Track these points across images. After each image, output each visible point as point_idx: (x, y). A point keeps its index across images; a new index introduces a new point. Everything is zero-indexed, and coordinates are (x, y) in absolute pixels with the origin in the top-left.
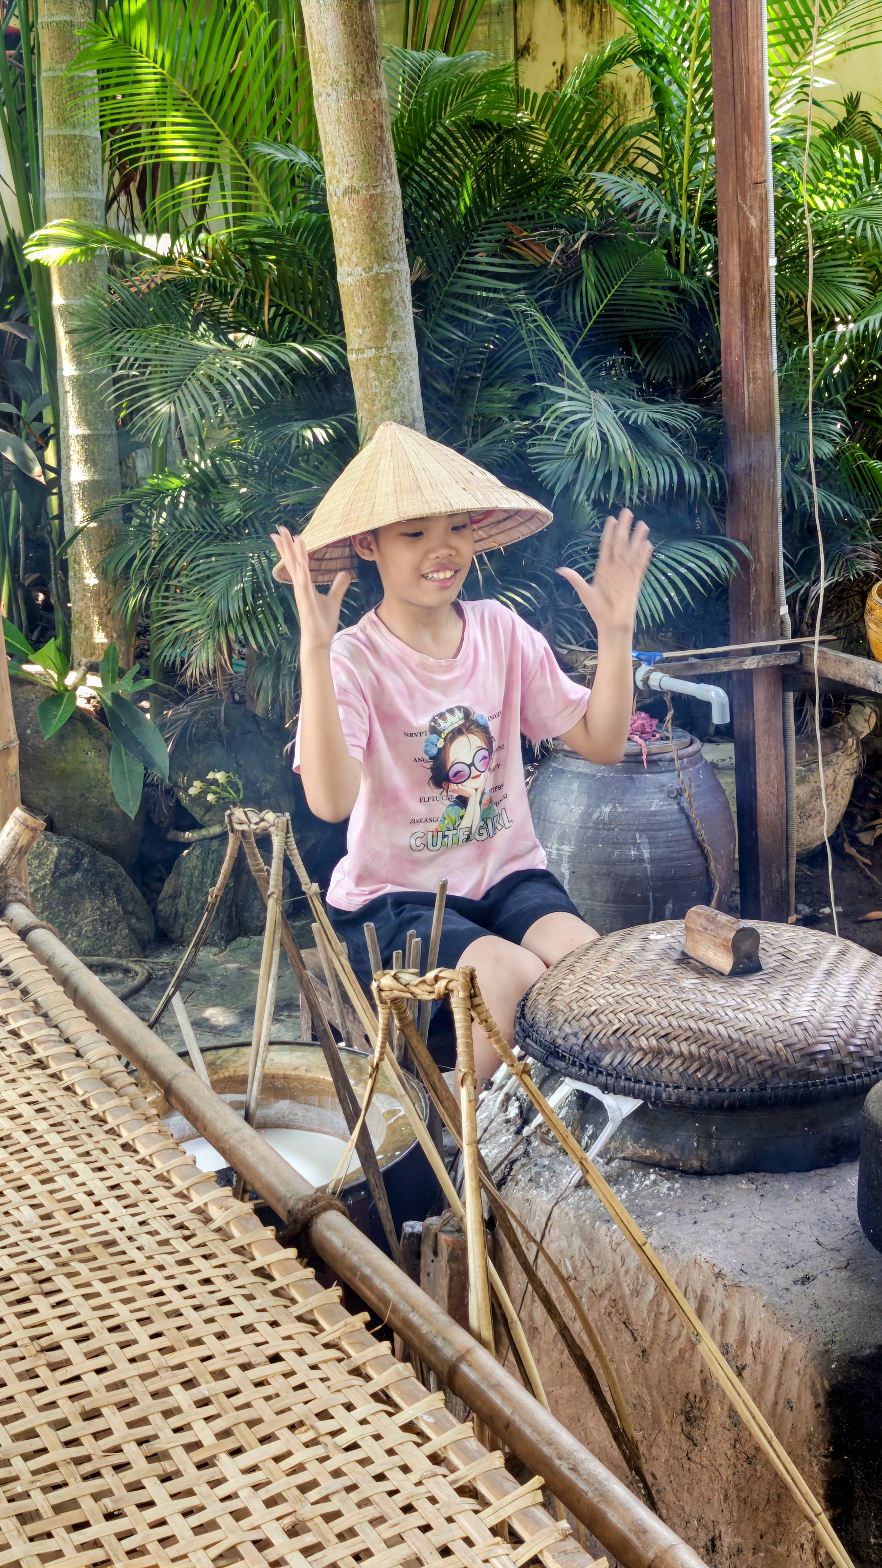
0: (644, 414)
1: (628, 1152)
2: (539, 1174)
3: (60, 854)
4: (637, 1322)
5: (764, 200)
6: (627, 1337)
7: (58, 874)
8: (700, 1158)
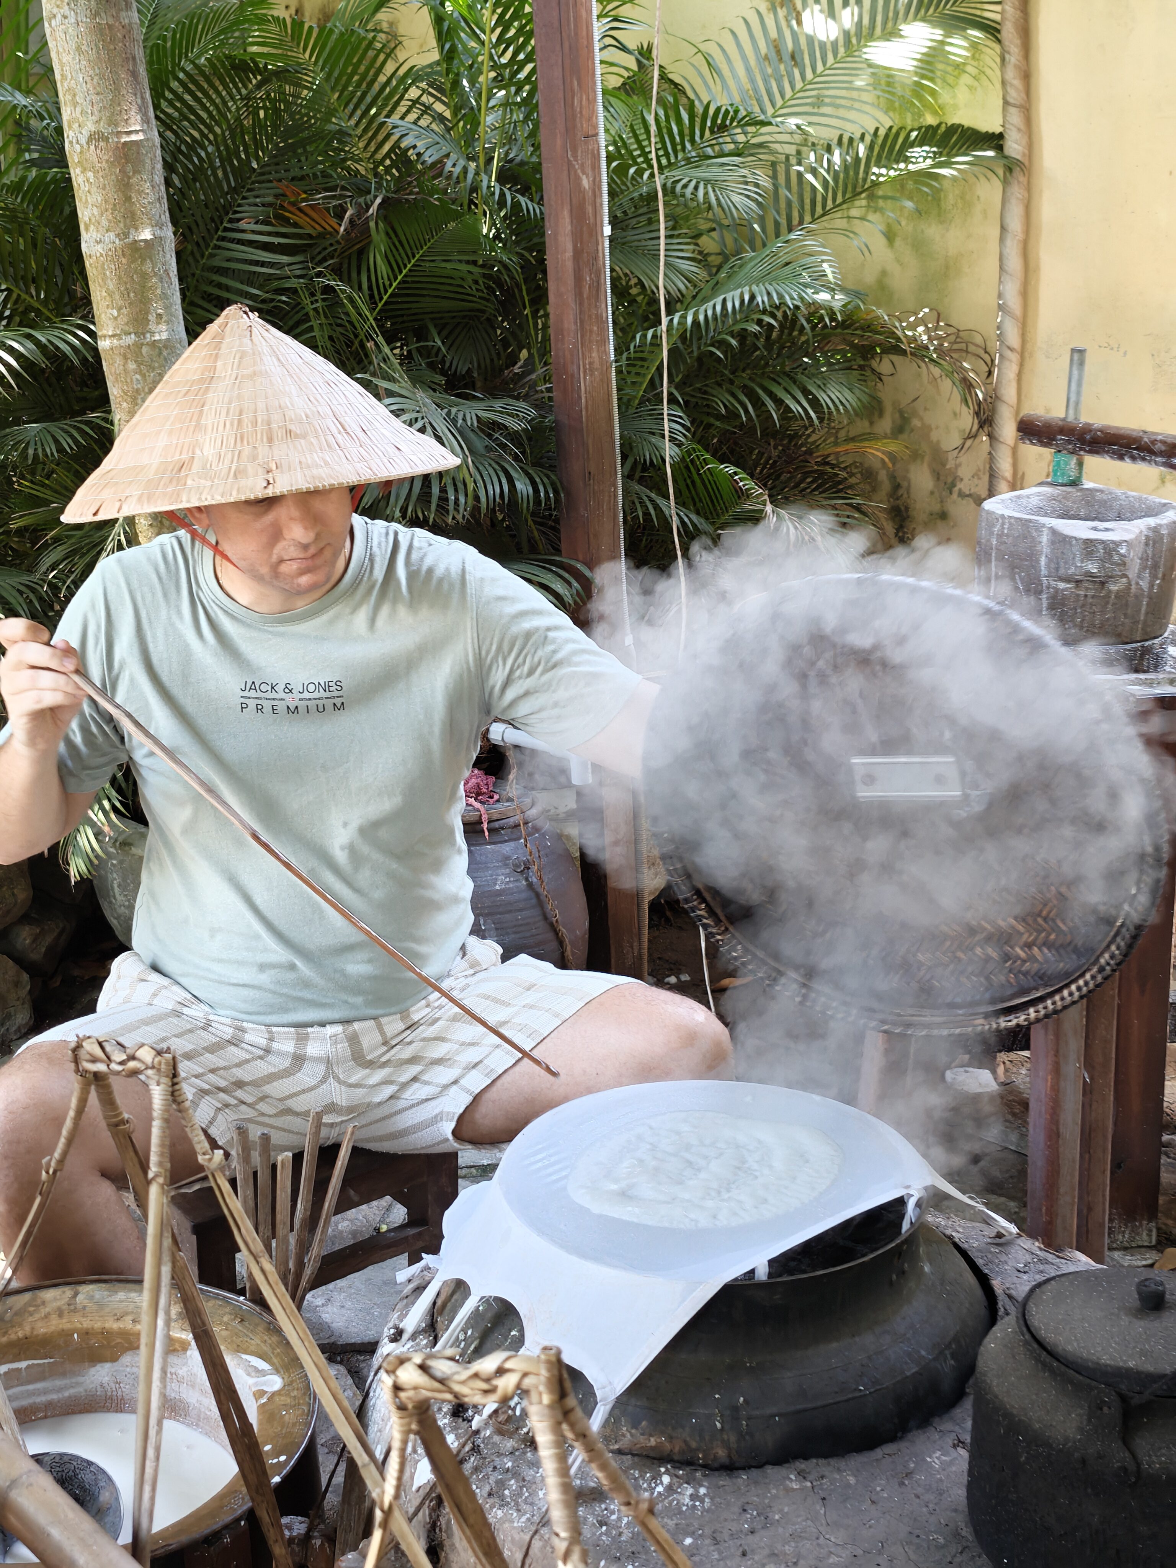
1: (625, 1442)
5: (595, 157)
8: (726, 1444)
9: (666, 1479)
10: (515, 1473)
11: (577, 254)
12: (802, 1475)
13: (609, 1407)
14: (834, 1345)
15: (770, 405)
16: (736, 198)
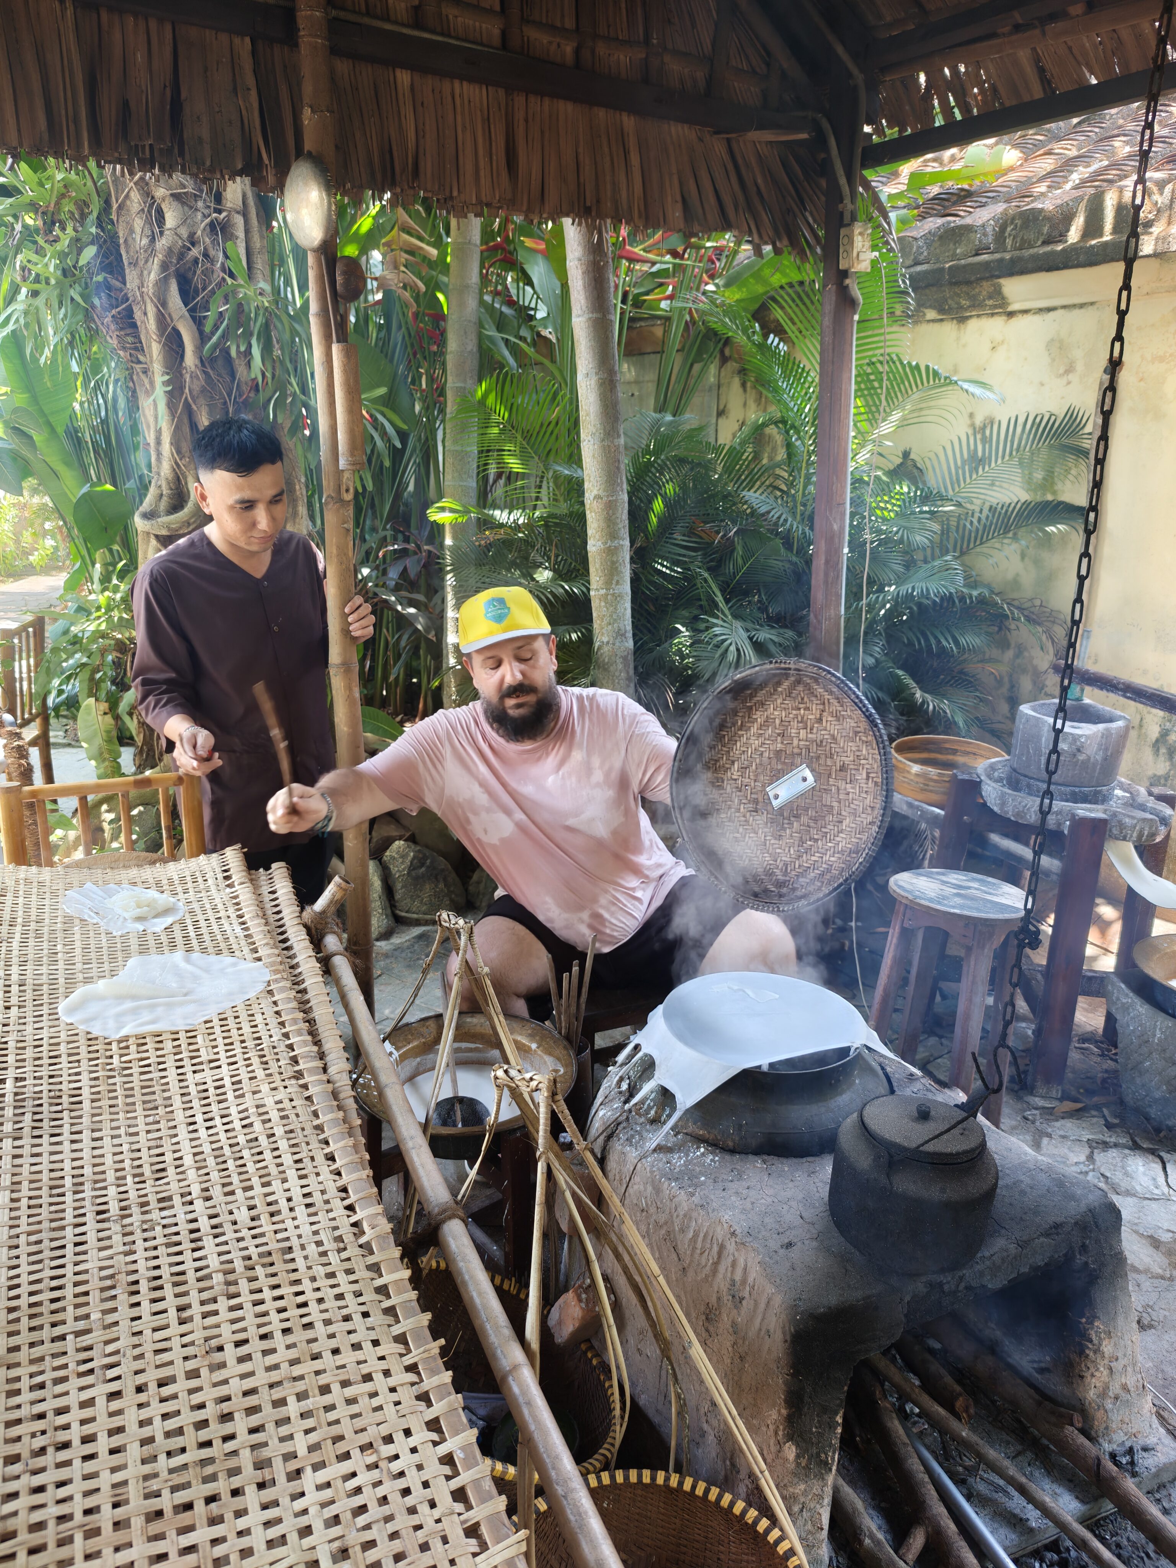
0: (764, 635)
1: (689, 1130)
2: (633, 1136)
3: (414, 858)
4: (681, 1249)
5: (844, 514)
6: (674, 1256)
7: (412, 868)
8: (733, 1140)
9: (702, 1150)
10: (639, 1133)
11: (827, 562)
12: (764, 1162)
13: (683, 1112)
15: (933, 641)
16: (918, 538)
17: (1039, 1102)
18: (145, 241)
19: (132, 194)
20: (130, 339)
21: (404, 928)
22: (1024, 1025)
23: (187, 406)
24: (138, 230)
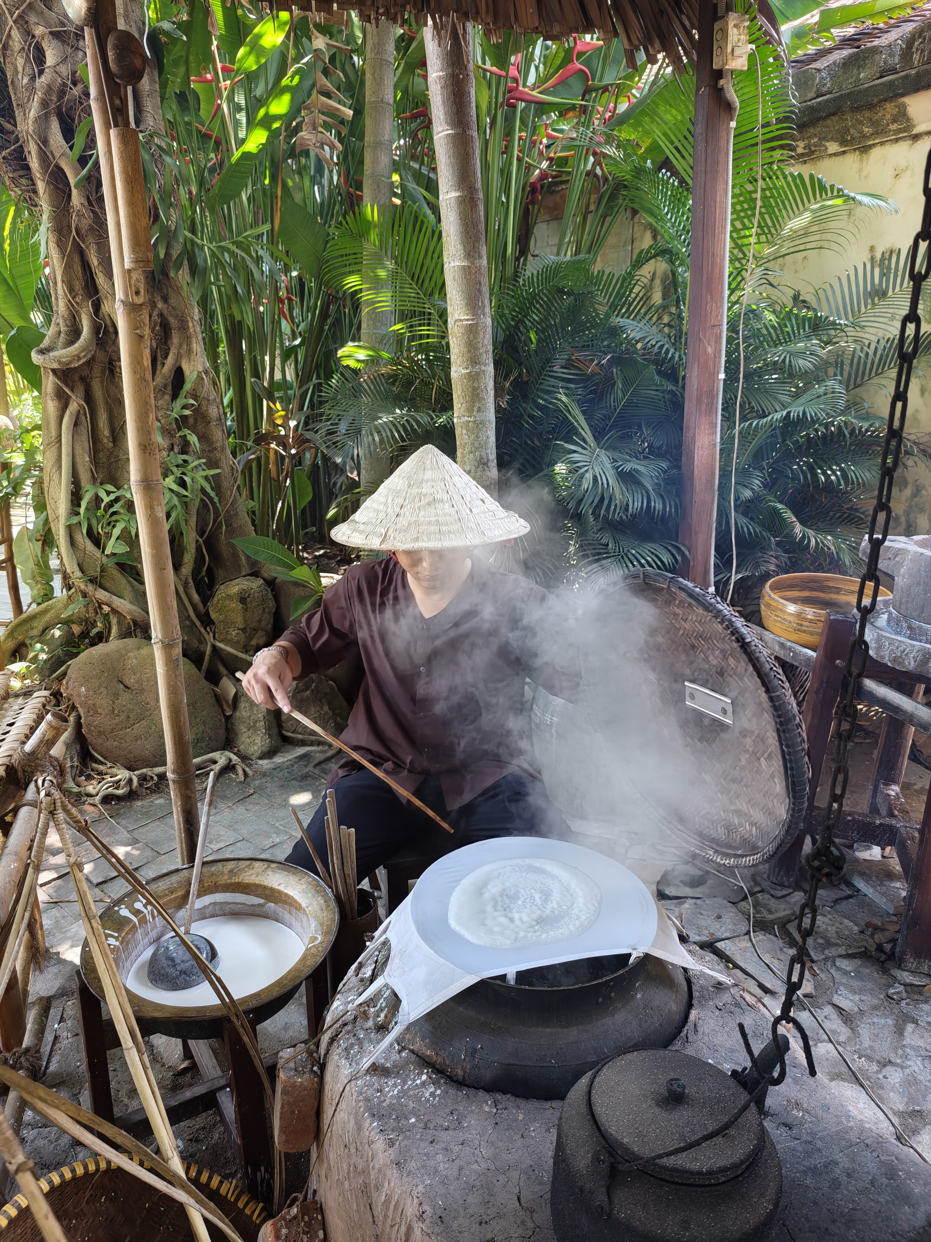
0: (631, 465)
1: (414, 1047)
5: (719, 339)
8: (463, 1069)
9: (424, 1077)
11: (700, 387)
12: (496, 1104)
13: (404, 1027)
14: (549, 1030)
16: (801, 362)
17: (907, 977)
18: (25, 81)
19: (13, 33)
20: (24, 181)
21: (290, 747)
22: (898, 885)
23: (76, 244)
24: (20, 69)
